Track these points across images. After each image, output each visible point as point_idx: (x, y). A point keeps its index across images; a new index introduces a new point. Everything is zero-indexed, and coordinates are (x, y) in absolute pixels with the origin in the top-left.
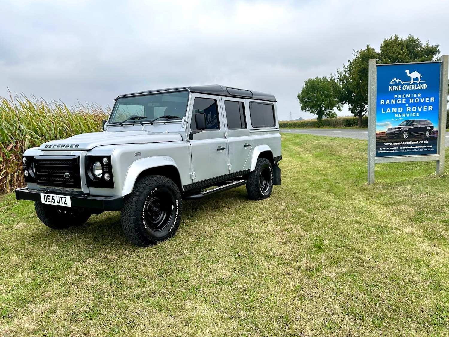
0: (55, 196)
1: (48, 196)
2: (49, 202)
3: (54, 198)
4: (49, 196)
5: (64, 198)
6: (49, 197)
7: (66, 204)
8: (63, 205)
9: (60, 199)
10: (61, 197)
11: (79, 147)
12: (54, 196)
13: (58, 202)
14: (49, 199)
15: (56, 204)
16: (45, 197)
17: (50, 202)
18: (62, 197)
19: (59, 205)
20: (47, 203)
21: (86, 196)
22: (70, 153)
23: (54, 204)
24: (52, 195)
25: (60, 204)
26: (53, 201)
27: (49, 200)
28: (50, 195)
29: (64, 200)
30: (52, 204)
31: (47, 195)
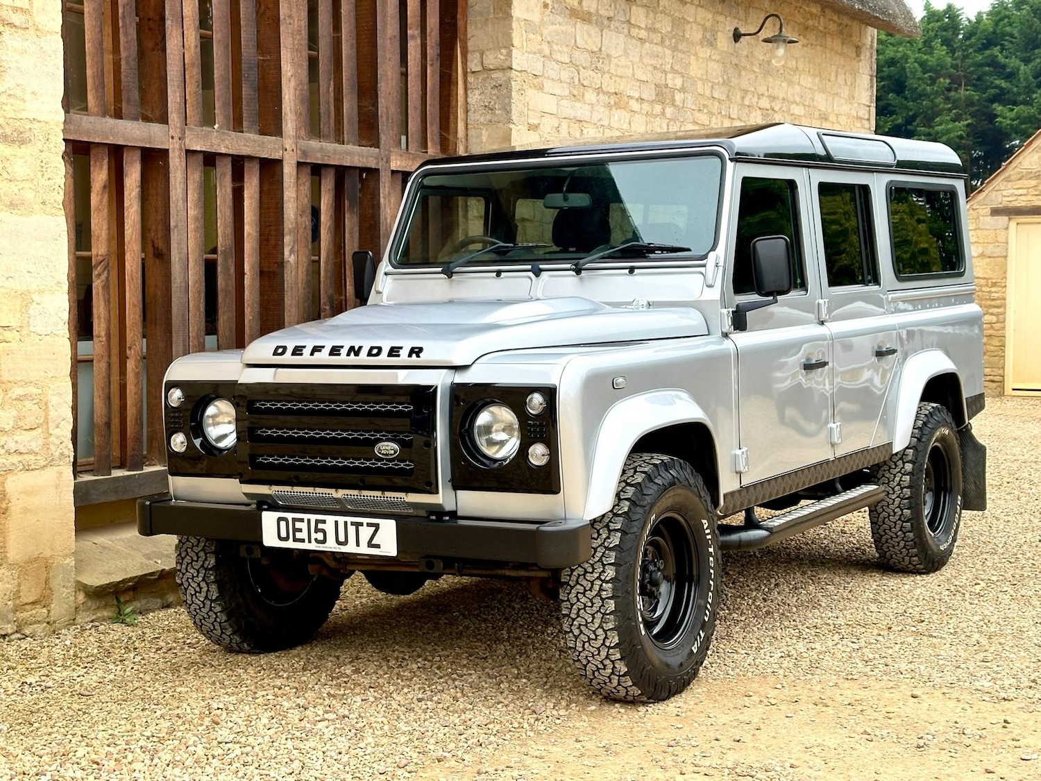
0: (330, 519)
1: (294, 520)
2: (295, 540)
3: (320, 526)
4: (302, 520)
5: (369, 525)
6: (298, 525)
7: (378, 546)
8: (364, 549)
9: (352, 530)
10: (352, 524)
11: (425, 358)
12: (324, 522)
13: (342, 538)
14: (300, 530)
15: (331, 546)
16: (283, 524)
17: (302, 541)
18: (362, 524)
19: (343, 549)
20: (290, 544)
21: (447, 518)
22: (397, 376)
23: (321, 547)
24: (313, 517)
25: (351, 548)
26: (320, 536)
27: (298, 535)
28: (305, 516)
29: (366, 533)
30: (313, 546)
31: (290, 516)
